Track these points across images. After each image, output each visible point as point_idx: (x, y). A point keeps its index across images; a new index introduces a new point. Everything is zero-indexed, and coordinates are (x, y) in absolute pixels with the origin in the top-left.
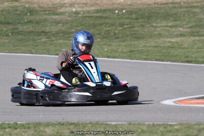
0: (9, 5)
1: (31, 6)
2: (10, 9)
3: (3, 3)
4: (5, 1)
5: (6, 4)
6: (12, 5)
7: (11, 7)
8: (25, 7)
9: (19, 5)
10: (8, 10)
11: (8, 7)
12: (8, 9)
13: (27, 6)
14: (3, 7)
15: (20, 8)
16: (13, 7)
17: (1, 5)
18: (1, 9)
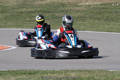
1: (62, 2)
7: (51, 2)
8: (59, 2)
9: (56, 1)
10: (50, 4)
11: (49, 2)
14: (47, 2)
15: (56, 3)
16: (52, 3)
17: (45, 1)
18: (45, 4)
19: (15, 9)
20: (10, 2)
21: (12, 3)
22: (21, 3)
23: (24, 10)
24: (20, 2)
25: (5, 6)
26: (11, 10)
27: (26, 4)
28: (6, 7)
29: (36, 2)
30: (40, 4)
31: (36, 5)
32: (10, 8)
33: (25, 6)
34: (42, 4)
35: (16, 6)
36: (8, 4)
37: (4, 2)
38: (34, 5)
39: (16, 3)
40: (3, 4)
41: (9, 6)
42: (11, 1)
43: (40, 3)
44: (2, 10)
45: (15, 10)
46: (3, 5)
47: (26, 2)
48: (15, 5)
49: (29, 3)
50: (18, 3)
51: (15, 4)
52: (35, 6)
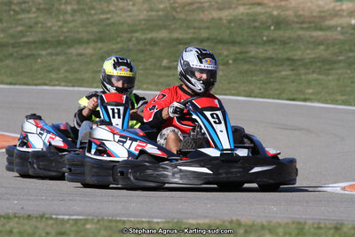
0: (246, 11)
1: (282, 13)
2: (245, 18)
3: (236, 8)
4: (240, 5)
5: (241, 9)
6: (250, 11)
7: (248, 14)
8: (271, 16)
9: (263, 11)
10: (241, 20)
11: (242, 14)
12: (240, 17)
13: (275, 13)
14: (235, 14)
15: (262, 16)
16: (251, 15)
17: (231, 11)
18: (229, 18)
19: (136, 31)
20: (129, 11)
21: (136, 13)
22: (161, 13)
23: (163, 34)
24: (158, 11)
25: (111, 21)
26: (125, 35)
27: (174, 18)
28: (113, 24)
29: (203, 11)
30: (213, 19)
31: (202, 20)
32: (125, 28)
33: (168, 23)
34: (220, 19)
35: (143, 22)
36: (124, 15)
37: (113, 9)
38: (195, 20)
39: (145, 13)
40: (109, 16)
41: (122, 24)
42: (135, 8)
43: (215, 14)
44: (99, 32)
45: (137, 35)
46: (108, 19)
47: (174, 13)
48: (140, 21)
49: (182, 16)
50: (153, 13)
51: (141, 17)
52: (196, 24)
